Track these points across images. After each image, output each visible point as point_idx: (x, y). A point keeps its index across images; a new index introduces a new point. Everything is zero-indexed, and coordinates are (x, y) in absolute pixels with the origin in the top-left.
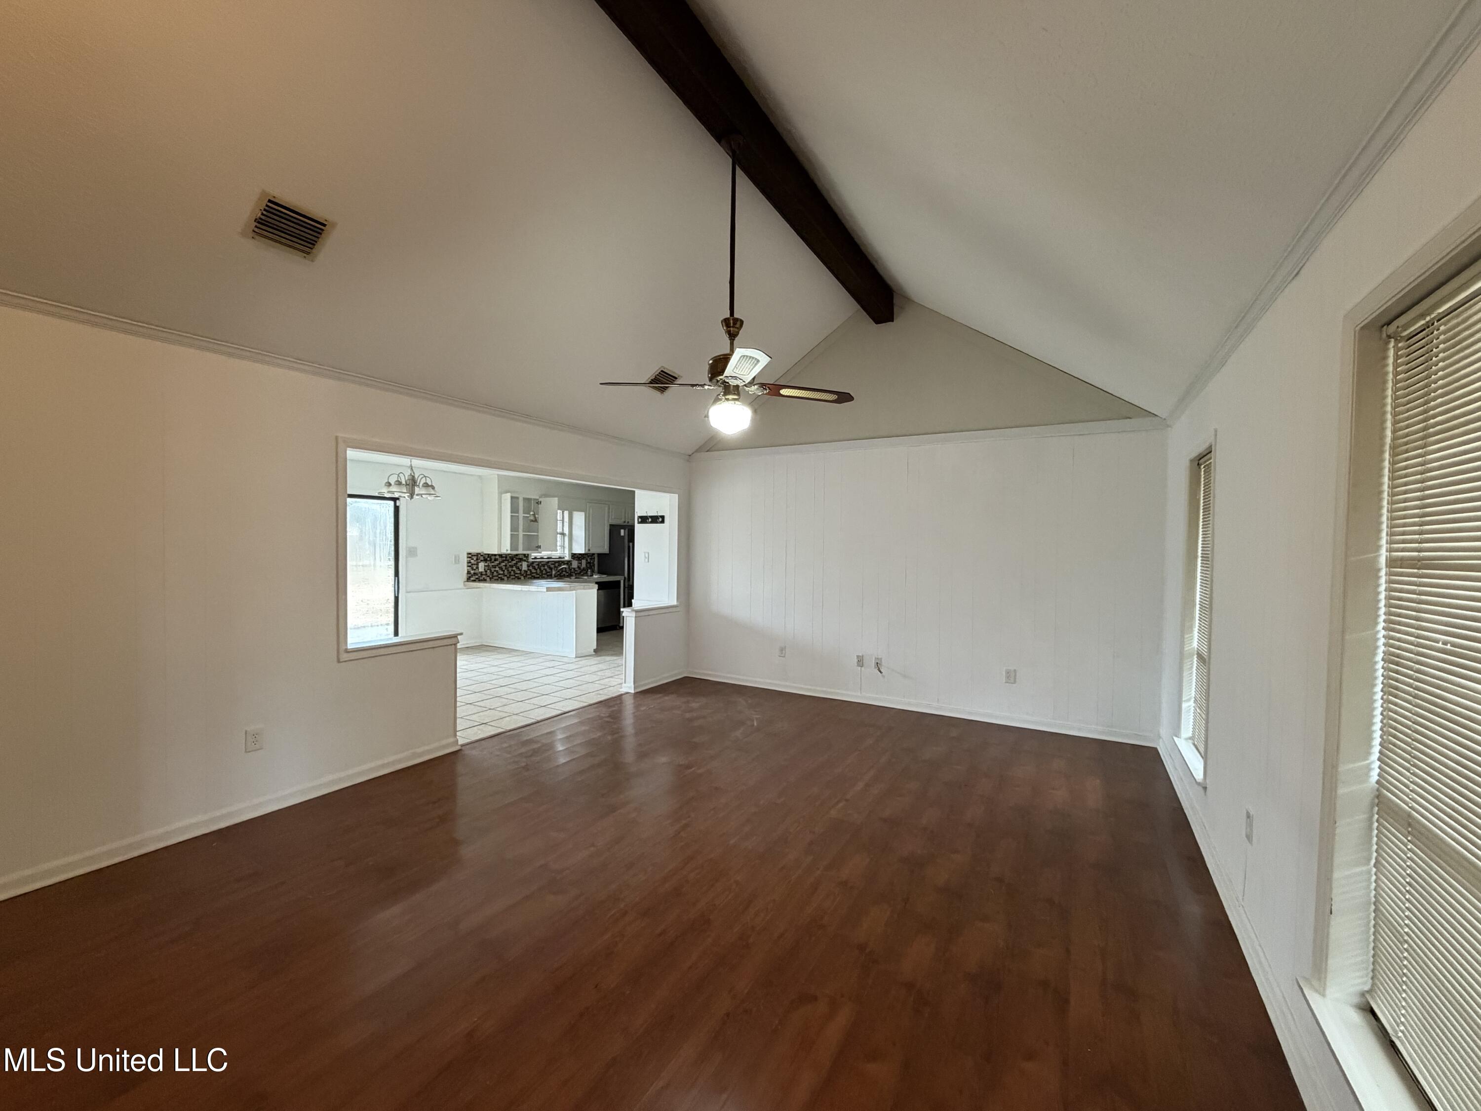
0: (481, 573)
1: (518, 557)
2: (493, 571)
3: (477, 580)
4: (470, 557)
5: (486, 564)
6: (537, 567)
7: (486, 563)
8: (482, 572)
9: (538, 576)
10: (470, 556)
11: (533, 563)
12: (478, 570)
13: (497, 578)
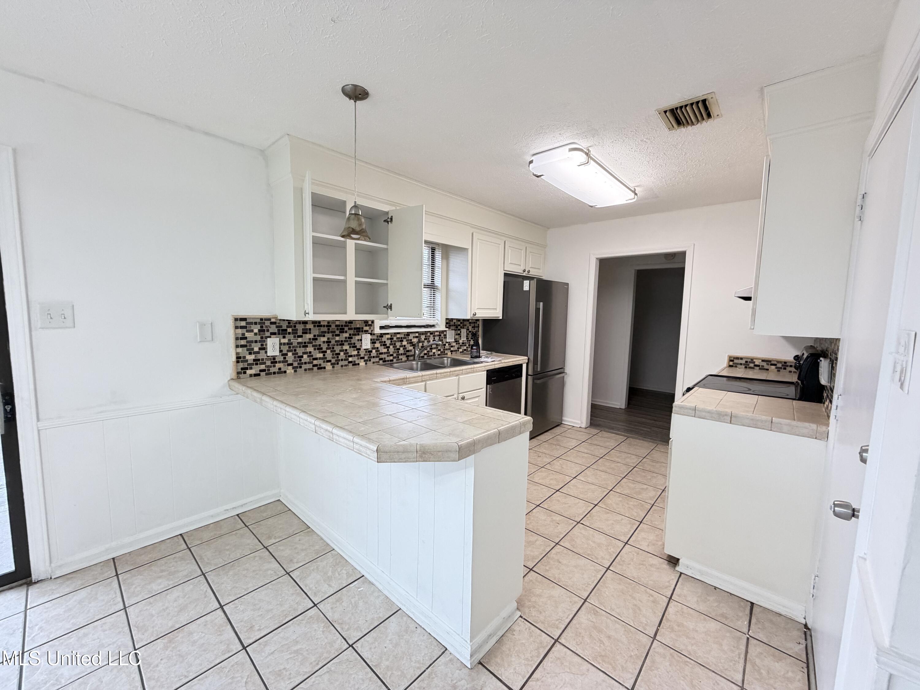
0: (274, 360)
1: (353, 326)
2: (300, 354)
3: (263, 374)
4: (242, 327)
5: (285, 341)
6: (388, 343)
7: (284, 337)
8: (274, 358)
9: (391, 358)
10: (243, 324)
11: (382, 335)
12: (266, 352)
13: (310, 366)
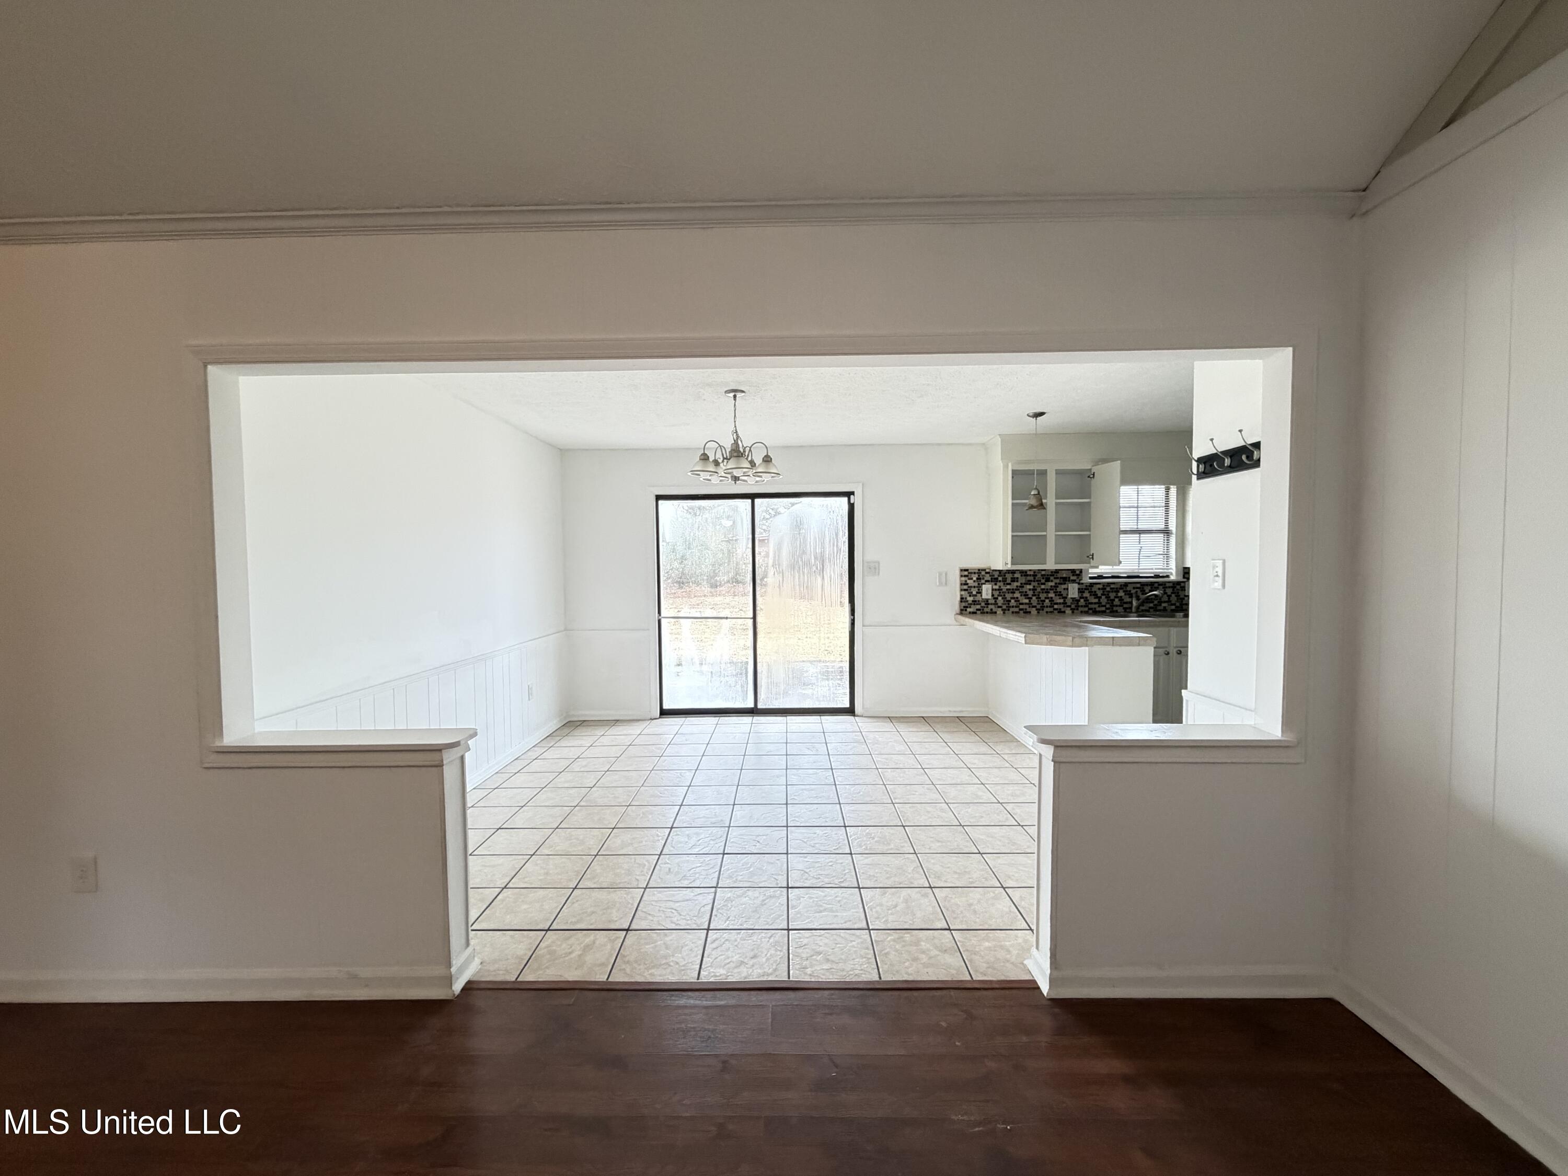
0: (987, 602)
1: (1059, 575)
2: (1008, 599)
3: (979, 612)
4: (965, 576)
5: (997, 587)
6: (1099, 593)
7: (996, 584)
8: (987, 600)
9: (1103, 609)
10: (966, 573)
11: (1092, 585)
12: (981, 596)
13: (1017, 610)
